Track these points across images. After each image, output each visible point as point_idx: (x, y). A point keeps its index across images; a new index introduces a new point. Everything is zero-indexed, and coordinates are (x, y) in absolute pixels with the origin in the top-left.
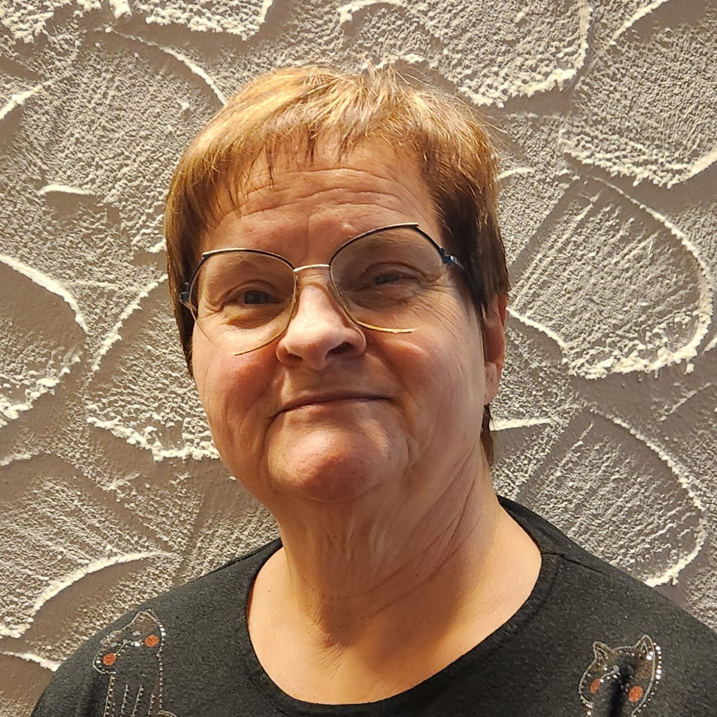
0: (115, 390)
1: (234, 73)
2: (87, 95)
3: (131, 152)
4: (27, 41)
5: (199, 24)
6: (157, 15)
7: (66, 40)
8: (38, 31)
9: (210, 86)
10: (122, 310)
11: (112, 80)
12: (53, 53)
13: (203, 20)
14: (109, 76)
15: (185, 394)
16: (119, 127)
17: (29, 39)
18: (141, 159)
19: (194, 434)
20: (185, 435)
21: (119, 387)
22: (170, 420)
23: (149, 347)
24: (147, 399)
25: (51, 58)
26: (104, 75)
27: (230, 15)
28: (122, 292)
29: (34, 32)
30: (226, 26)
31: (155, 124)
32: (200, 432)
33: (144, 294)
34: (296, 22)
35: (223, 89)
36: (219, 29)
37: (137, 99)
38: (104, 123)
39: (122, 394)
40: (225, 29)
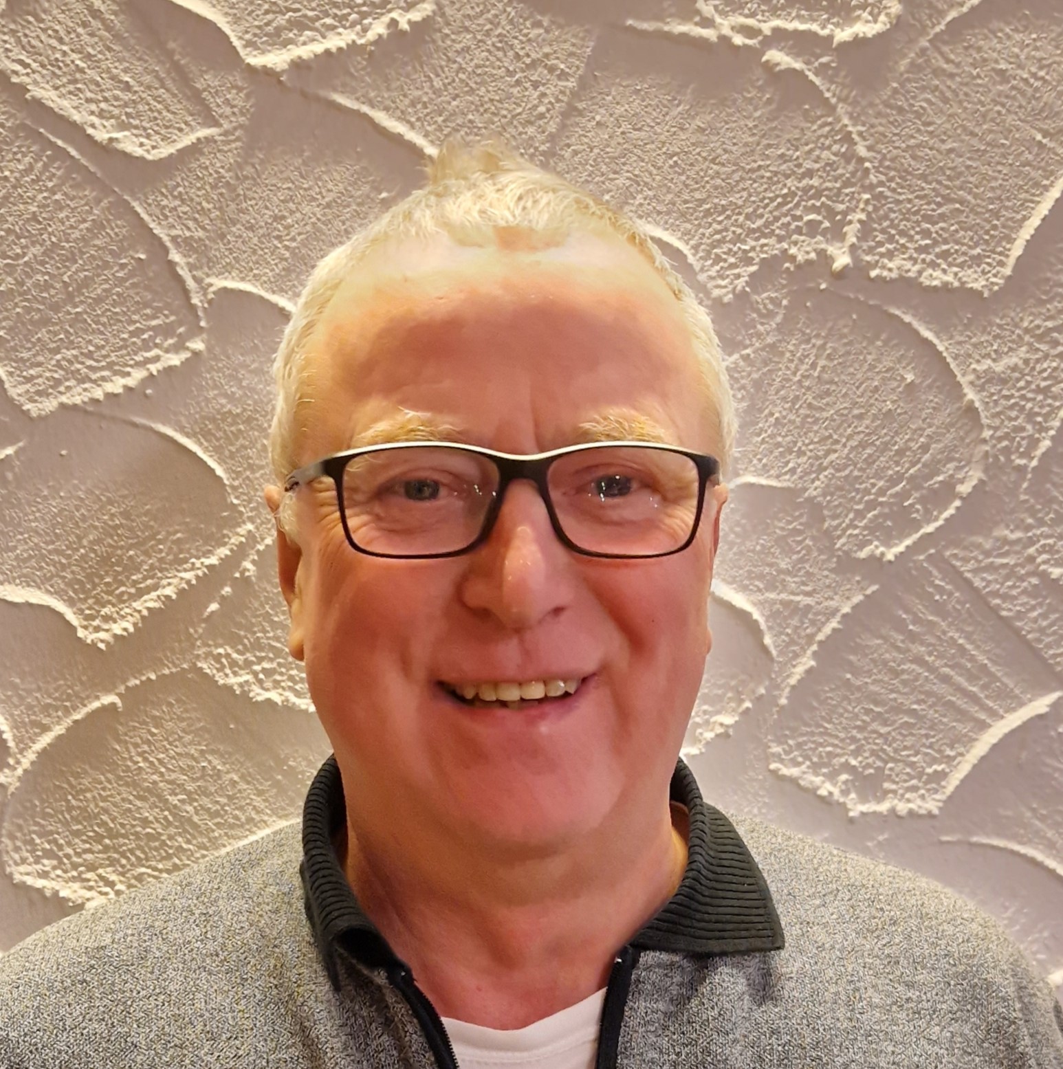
0: (804, 729)
1: (970, 338)
2: (792, 366)
3: (841, 435)
4: (726, 300)
5: (935, 278)
6: (884, 267)
7: (771, 299)
8: (739, 288)
9: (941, 353)
10: (819, 630)
11: (823, 347)
12: (755, 315)
13: (937, 273)
14: (819, 342)
15: (889, 733)
16: (827, 404)
17: (728, 298)
18: (854, 443)
19: (897, 783)
20: (887, 785)
21: (809, 725)
22: (868, 766)
23: (849, 676)
24: (842, 740)
25: (753, 320)
26: (813, 341)
27: (970, 267)
28: (819, 607)
29: (734, 289)
30: (964, 279)
31: (872, 401)
32: (906, 781)
33: (846, 609)
34: (1049, 275)
35: (956, 358)
36: (956, 284)
37: (851, 370)
38: (810, 399)
39: (813, 734)
40: (963, 283)
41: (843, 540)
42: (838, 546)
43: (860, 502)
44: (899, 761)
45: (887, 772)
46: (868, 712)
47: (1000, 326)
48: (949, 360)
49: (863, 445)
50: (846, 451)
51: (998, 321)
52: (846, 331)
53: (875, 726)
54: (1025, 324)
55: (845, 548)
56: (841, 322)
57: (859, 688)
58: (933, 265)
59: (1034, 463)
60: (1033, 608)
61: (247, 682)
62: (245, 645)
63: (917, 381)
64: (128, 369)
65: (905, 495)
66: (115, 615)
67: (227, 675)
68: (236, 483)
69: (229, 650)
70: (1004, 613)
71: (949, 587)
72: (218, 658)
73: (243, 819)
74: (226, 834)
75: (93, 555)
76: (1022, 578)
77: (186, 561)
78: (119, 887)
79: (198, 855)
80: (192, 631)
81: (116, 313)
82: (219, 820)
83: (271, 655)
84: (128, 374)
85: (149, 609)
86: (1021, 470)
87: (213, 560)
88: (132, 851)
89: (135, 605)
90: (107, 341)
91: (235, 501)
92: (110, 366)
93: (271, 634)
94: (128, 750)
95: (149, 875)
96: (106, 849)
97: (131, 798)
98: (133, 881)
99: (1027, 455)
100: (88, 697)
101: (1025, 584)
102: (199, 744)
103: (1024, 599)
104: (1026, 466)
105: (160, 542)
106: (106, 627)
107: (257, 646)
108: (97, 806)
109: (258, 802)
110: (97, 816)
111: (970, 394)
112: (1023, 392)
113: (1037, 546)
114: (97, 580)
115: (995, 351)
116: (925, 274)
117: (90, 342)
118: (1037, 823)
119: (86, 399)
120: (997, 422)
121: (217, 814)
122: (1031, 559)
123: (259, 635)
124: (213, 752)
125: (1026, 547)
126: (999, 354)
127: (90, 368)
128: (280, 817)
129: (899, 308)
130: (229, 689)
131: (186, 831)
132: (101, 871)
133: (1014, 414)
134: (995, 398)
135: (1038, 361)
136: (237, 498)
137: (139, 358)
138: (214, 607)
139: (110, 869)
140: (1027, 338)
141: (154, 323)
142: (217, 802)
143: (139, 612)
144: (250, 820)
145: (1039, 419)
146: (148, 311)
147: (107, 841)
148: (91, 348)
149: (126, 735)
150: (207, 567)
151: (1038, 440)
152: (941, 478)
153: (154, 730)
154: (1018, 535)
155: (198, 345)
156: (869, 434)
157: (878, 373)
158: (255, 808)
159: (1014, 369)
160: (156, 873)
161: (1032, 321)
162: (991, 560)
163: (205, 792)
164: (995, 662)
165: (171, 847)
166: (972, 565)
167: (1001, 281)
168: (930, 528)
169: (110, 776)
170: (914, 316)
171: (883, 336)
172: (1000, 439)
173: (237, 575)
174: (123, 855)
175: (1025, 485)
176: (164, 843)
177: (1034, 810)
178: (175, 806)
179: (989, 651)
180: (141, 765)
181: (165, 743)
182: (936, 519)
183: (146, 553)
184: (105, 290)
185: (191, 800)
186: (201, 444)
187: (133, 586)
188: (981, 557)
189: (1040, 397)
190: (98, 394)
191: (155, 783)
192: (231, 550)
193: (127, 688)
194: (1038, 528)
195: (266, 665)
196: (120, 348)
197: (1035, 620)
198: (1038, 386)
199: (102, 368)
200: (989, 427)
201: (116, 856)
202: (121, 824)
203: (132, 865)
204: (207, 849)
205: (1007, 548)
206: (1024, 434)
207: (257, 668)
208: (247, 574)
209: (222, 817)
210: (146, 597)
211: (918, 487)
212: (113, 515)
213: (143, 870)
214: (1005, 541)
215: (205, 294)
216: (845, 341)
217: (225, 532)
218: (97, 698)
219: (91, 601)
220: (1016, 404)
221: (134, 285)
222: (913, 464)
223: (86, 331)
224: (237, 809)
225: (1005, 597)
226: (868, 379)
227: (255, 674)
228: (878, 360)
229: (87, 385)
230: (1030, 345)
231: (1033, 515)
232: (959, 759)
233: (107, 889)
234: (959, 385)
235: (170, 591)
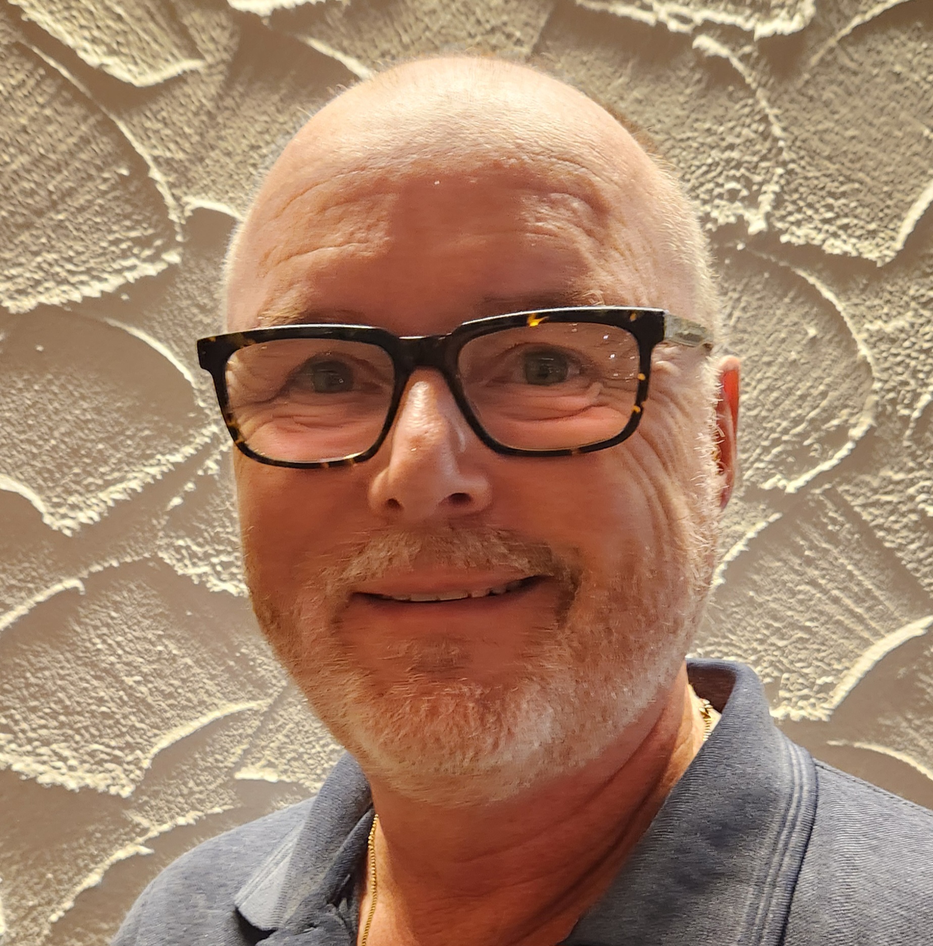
41: (750, 473)
42: (745, 477)
43: (767, 438)
44: (794, 672)
45: (782, 681)
46: (768, 627)
47: (891, 293)
48: (847, 319)
49: (770, 389)
50: (755, 393)
51: (889, 288)
52: (759, 287)
53: (773, 639)
54: (912, 292)
55: (753, 479)
56: (755, 280)
57: (761, 605)
58: (835, 235)
59: (916, 414)
60: (912, 542)
61: (205, 573)
62: (204, 538)
63: (819, 337)
64: (106, 276)
65: (804, 435)
66: (82, 505)
67: (186, 566)
68: (204, 387)
69: (189, 542)
70: (887, 545)
71: (841, 519)
72: (178, 549)
73: (195, 701)
74: (178, 716)
75: (63, 446)
76: (903, 515)
77: (152, 456)
78: (72, 762)
79: (149, 734)
80: (155, 522)
81: (97, 223)
82: (172, 701)
83: (229, 549)
84: (106, 280)
85: (115, 500)
86: (906, 420)
87: (178, 458)
88: (86, 728)
89: (102, 495)
90: (87, 247)
91: (202, 404)
92: (88, 271)
93: (230, 530)
94: (87, 631)
95: (102, 752)
96: (62, 725)
97: (88, 677)
98: (86, 757)
99: (910, 406)
100: (52, 579)
101: (905, 520)
102: (157, 629)
103: (904, 533)
104: (909, 417)
105: (129, 437)
106: (72, 514)
107: (217, 539)
108: (55, 684)
109: (210, 685)
110: (54, 693)
111: (864, 351)
112: (908, 351)
113: (917, 487)
114: (66, 470)
115: (887, 314)
116: (828, 243)
117: (71, 247)
118: (911, 731)
119: (64, 301)
120: (885, 376)
121: (170, 696)
122: (912, 498)
123: (219, 529)
124: (170, 637)
125: (908, 487)
126: (888, 318)
127: (70, 272)
128: (230, 701)
129: (805, 270)
130: (187, 578)
131: (139, 711)
132: (54, 746)
133: (900, 369)
134: (885, 354)
135: (922, 325)
136: (204, 401)
137: (116, 266)
138: (176, 501)
139: (63, 745)
140: (913, 304)
141: (133, 234)
142: (171, 685)
143: (105, 502)
144: (202, 703)
145: (921, 376)
146: (128, 223)
147: (62, 718)
148: (71, 253)
149: (86, 617)
150: (173, 464)
151: (920, 394)
152: (835, 422)
153: (114, 614)
154: (900, 476)
155: (173, 257)
156: (776, 380)
157: (786, 326)
158: (207, 692)
159: (902, 330)
160: (108, 750)
161: (917, 290)
162: (877, 497)
163: (159, 675)
164: (879, 587)
165: (124, 726)
166: (861, 500)
167: (892, 254)
168: (825, 466)
169: (68, 655)
170: (818, 278)
171: (791, 294)
172: (889, 391)
173: (200, 473)
174: (77, 731)
175: (908, 433)
176: (118, 722)
177: (909, 721)
178: (131, 687)
179: (874, 578)
180: (100, 646)
181: (124, 627)
182: (831, 458)
183: (115, 448)
184: (89, 201)
185: (146, 680)
186: (172, 349)
187: (101, 478)
188: (869, 494)
189: (922, 357)
190: (76, 296)
191: (112, 664)
192: (196, 449)
193: (91, 574)
194: (918, 470)
195: (224, 558)
196: (100, 255)
197: (914, 552)
198: (921, 347)
199: (81, 273)
200: (880, 380)
201: (70, 732)
202: (78, 703)
203: (86, 741)
204: (158, 728)
205: (891, 487)
206: (908, 388)
207: (215, 560)
208: (210, 472)
209: (175, 698)
210: (112, 489)
211: (817, 429)
212: (85, 410)
213: (96, 746)
214: (891, 482)
215: (182, 212)
216: (758, 296)
217: (191, 432)
218: (60, 581)
219: (59, 490)
220: (902, 362)
221: (116, 198)
222: (814, 408)
223: (67, 236)
224: (190, 691)
225: (889, 530)
226: (776, 331)
227: (213, 566)
228: (786, 315)
229: (65, 288)
230: (916, 310)
231: (914, 460)
232: (845, 672)
233: (60, 764)
234: (854, 341)
235: (135, 485)
